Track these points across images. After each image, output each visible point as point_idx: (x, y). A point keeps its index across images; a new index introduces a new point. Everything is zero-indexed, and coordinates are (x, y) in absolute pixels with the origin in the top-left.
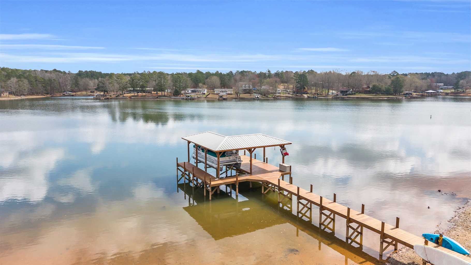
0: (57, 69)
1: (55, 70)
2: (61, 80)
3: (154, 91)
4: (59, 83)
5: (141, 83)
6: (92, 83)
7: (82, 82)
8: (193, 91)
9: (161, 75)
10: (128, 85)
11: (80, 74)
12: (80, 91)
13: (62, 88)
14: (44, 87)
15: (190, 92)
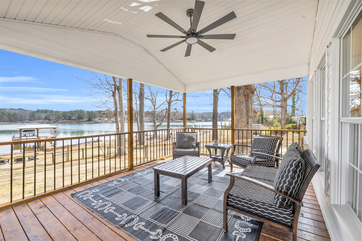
0: (21, 108)
1: (20, 109)
2: (22, 114)
3: (77, 119)
4: (21, 116)
5: (69, 115)
6: (43, 116)
7: (37, 115)
8: (99, 119)
9: (81, 111)
10: (61, 116)
11: (38, 111)
12: (35, 120)
13: (23, 119)
14: (9, 117)
15: (98, 119)
